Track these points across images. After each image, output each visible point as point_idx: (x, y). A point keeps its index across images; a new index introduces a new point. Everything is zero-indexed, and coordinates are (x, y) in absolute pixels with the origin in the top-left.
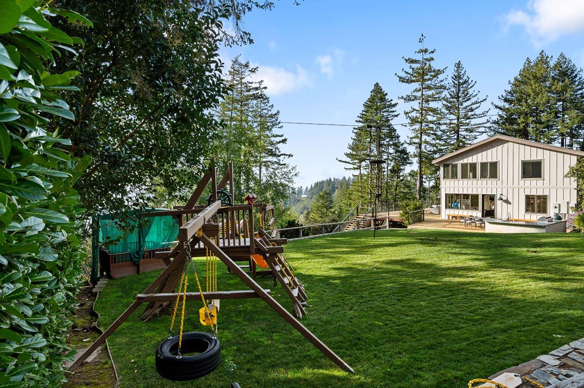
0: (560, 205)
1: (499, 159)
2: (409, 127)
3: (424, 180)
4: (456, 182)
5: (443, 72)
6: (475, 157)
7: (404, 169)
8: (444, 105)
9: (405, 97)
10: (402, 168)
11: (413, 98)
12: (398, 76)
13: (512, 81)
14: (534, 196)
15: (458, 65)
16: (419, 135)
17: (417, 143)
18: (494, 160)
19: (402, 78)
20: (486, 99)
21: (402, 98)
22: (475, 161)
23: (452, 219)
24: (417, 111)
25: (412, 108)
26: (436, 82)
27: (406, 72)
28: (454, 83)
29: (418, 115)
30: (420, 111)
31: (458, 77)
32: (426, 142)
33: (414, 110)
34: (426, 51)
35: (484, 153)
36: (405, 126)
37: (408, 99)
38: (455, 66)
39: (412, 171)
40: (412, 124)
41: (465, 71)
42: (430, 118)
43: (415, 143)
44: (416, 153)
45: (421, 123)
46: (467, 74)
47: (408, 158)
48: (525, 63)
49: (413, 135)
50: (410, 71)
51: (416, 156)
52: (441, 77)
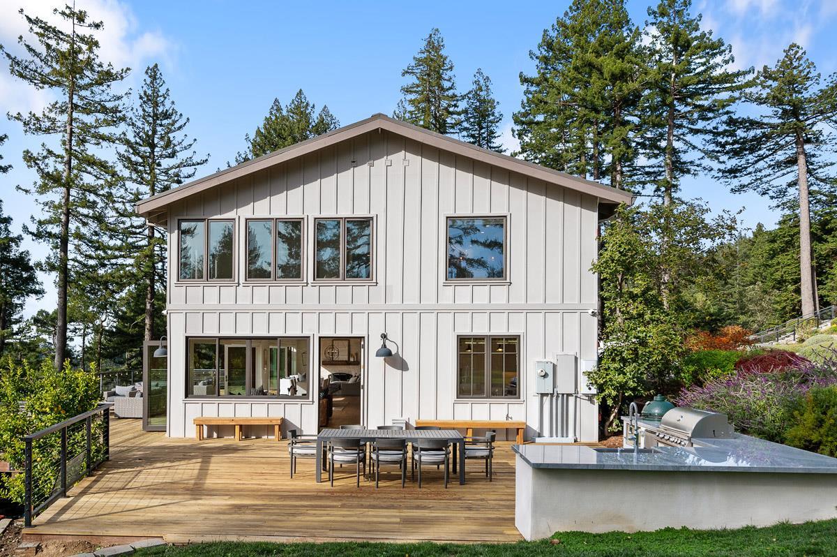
0: (554, 367)
1: (377, 211)
2: (37, 196)
3: (69, 334)
4: (228, 292)
5: (122, 78)
6: (295, 194)
7: (21, 306)
8: (122, 157)
9: (26, 116)
10: (16, 301)
11: (48, 124)
12: (8, 55)
13: (252, 136)
14: (481, 338)
15: (153, 73)
16: (63, 218)
17: (55, 236)
18: (361, 212)
19: (18, 64)
20: (207, 160)
21: (18, 117)
22: (294, 213)
23: (210, 436)
24: (58, 156)
25: (43, 145)
26: (104, 97)
27: (30, 49)
28: (144, 110)
29: (61, 167)
30: (66, 159)
31: (152, 98)
32: (79, 236)
33: (50, 152)
34: (81, 18)
35: (329, 182)
36: (27, 191)
37: (34, 125)
38: (147, 73)
39: (41, 312)
40: (43, 189)
41: (168, 90)
42: (88, 179)
43: (50, 235)
44: (53, 260)
45: (68, 186)
46: (172, 97)
47: (32, 279)
48: (272, 108)
49: (46, 216)
50: (42, 49)
51: (52, 268)
52: (116, 88)
